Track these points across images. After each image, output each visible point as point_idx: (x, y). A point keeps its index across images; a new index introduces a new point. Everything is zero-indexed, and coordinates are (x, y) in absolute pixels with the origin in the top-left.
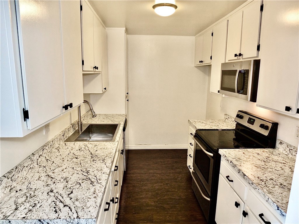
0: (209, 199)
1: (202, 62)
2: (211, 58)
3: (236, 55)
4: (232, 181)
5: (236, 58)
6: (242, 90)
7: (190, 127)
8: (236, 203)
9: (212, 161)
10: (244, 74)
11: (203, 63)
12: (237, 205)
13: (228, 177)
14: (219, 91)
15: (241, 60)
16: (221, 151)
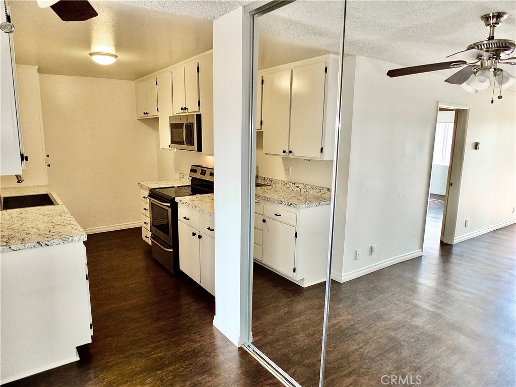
0: (172, 250)
1: (147, 113)
2: (158, 110)
3: (182, 109)
4: (189, 219)
5: (182, 111)
6: (190, 142)
7: (142, 191)
8: (193, 233)
9: (170, 210)
10: (190, 127)
11: (148, 115)
12: (194, 234)
13: (185, 218)
14: (169, 146)
15: (187, 114)
16: (177, 199)
